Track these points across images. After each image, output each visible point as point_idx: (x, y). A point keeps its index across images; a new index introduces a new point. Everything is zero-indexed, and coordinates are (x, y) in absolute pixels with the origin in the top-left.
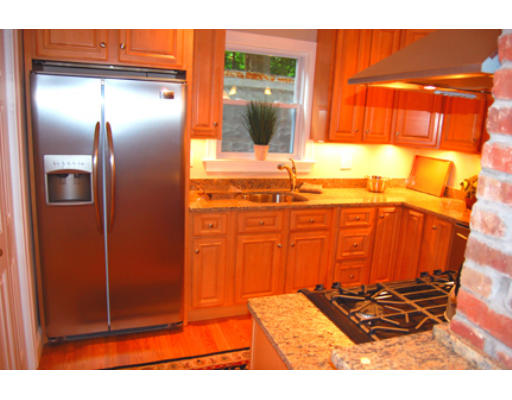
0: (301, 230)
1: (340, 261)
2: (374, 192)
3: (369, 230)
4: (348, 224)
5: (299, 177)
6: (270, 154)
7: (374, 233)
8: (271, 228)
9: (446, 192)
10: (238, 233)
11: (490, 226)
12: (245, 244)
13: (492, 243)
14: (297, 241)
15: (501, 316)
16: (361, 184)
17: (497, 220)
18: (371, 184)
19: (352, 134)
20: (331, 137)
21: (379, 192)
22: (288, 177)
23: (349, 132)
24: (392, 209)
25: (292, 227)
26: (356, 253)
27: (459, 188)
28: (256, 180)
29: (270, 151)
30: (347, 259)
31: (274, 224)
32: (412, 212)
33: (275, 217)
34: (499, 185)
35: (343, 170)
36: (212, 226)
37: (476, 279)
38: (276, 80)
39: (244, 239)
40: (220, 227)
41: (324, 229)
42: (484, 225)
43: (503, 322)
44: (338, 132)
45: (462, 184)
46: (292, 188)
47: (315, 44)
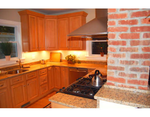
0: (29, 79)
1: (41, 86)
2: (43, 64)
3: (47, 75)
4: (41, 74)
5: (22, 64)
6: (11, 58)
7: (48, 75)
8: (21, 81)
9: (61, 61)
10: (11, 86)
11: (112, 62)
12: (14, 88)
13: (113, 65)
14: (29, 83)
15: (117, 78)
16: (39, 62)
17: (113, 61)
18: (42, 62)
19: (36, 49)
20: (31, 50)
21: (45, 64)
22: (19, 64)
23: (35, 48)
24: (51, 68)
25: (27, 79)
26: (45, 82)
27: (65, 59)
28: (8, 67)
29: (11, 57)
30: (43, 84)
31: (21, 80)
32: (56, 67)
33: (21, 77)
34: (112, 54)
35: (33, 59)
36: (2, 86)
37: (110, 73)
38: (2, 34)
39: (13, 87)
40: (4, 85)
41: (35, 78)
42: (111, 62)
43: (118, 79)
44: (33, 48)
45: (66, 58)
46: (20, 68)
47: (20, 23)
